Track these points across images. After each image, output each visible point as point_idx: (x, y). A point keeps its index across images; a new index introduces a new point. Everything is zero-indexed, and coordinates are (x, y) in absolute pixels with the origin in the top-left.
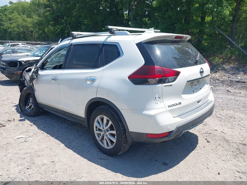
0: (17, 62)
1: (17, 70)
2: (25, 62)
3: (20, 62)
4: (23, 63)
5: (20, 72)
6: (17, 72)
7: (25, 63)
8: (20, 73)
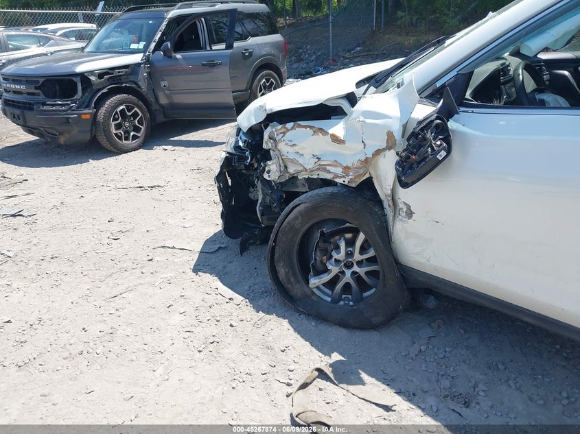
0: (74, 79)
1: (78, 108)
2: (101, 76)
3: (83, 76)
4: (93, 78)
5: (87, 113)
6: (80, 115)
7: (98, 80)
8: (88, 116)
